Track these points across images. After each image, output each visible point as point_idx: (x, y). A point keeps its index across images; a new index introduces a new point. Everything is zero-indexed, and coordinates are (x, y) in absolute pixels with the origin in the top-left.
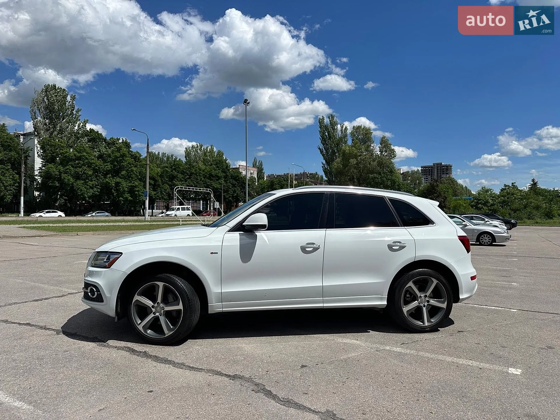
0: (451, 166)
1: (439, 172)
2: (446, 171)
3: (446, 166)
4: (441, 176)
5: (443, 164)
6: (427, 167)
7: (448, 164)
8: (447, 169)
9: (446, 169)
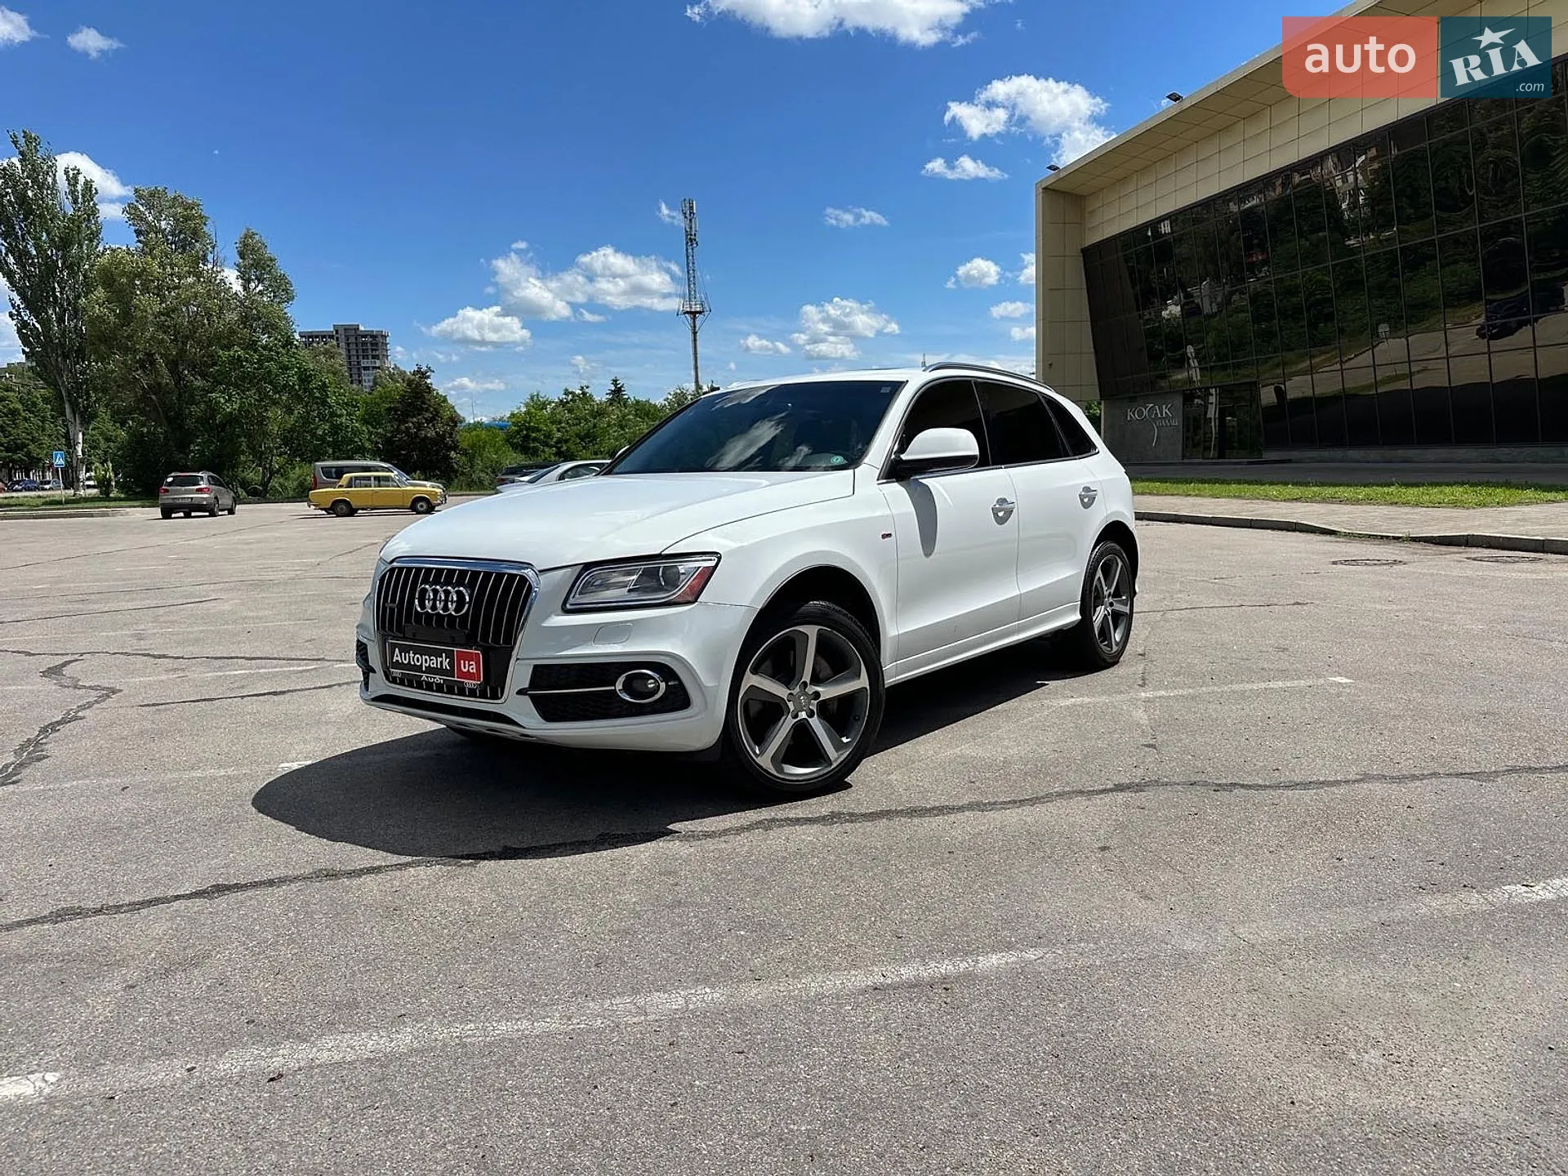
0: (386, 337)
1: (353, 352)
2: (372, 350)
3: (372, 336)
4: (359, 363)
5: (362, 328)
6: (317, 337)
7: (375, 329)
8: (375, 345)
9: (372, 344)
